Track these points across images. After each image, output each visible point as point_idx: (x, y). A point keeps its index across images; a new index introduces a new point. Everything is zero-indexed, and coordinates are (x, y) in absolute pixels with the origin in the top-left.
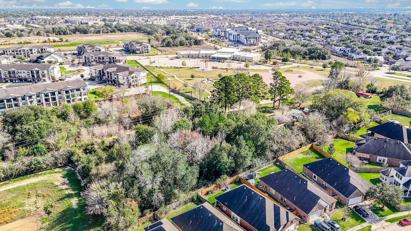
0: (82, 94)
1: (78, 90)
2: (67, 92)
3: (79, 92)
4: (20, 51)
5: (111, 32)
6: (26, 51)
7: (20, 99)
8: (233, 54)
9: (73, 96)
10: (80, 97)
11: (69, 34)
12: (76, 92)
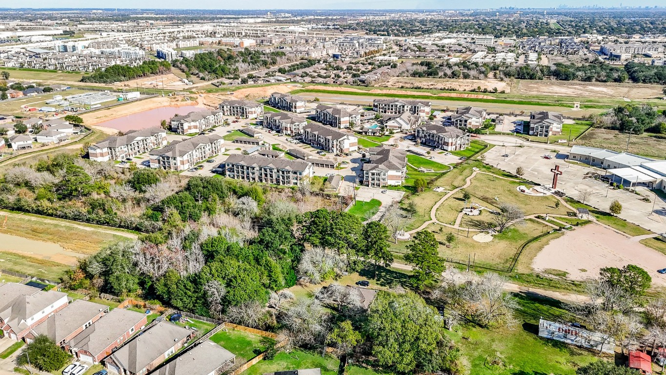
0: (298, 179)
1: (295, 173)
2: (283, 172)
3: (296, 175)
4: (392, 106)
5: (616, 80)
6: (398, 106)
7: (245, 168)
8: (659, 178)
9: (288, 177)
10: (296, 181)
11: (537, 78)
12: (291, 175)
